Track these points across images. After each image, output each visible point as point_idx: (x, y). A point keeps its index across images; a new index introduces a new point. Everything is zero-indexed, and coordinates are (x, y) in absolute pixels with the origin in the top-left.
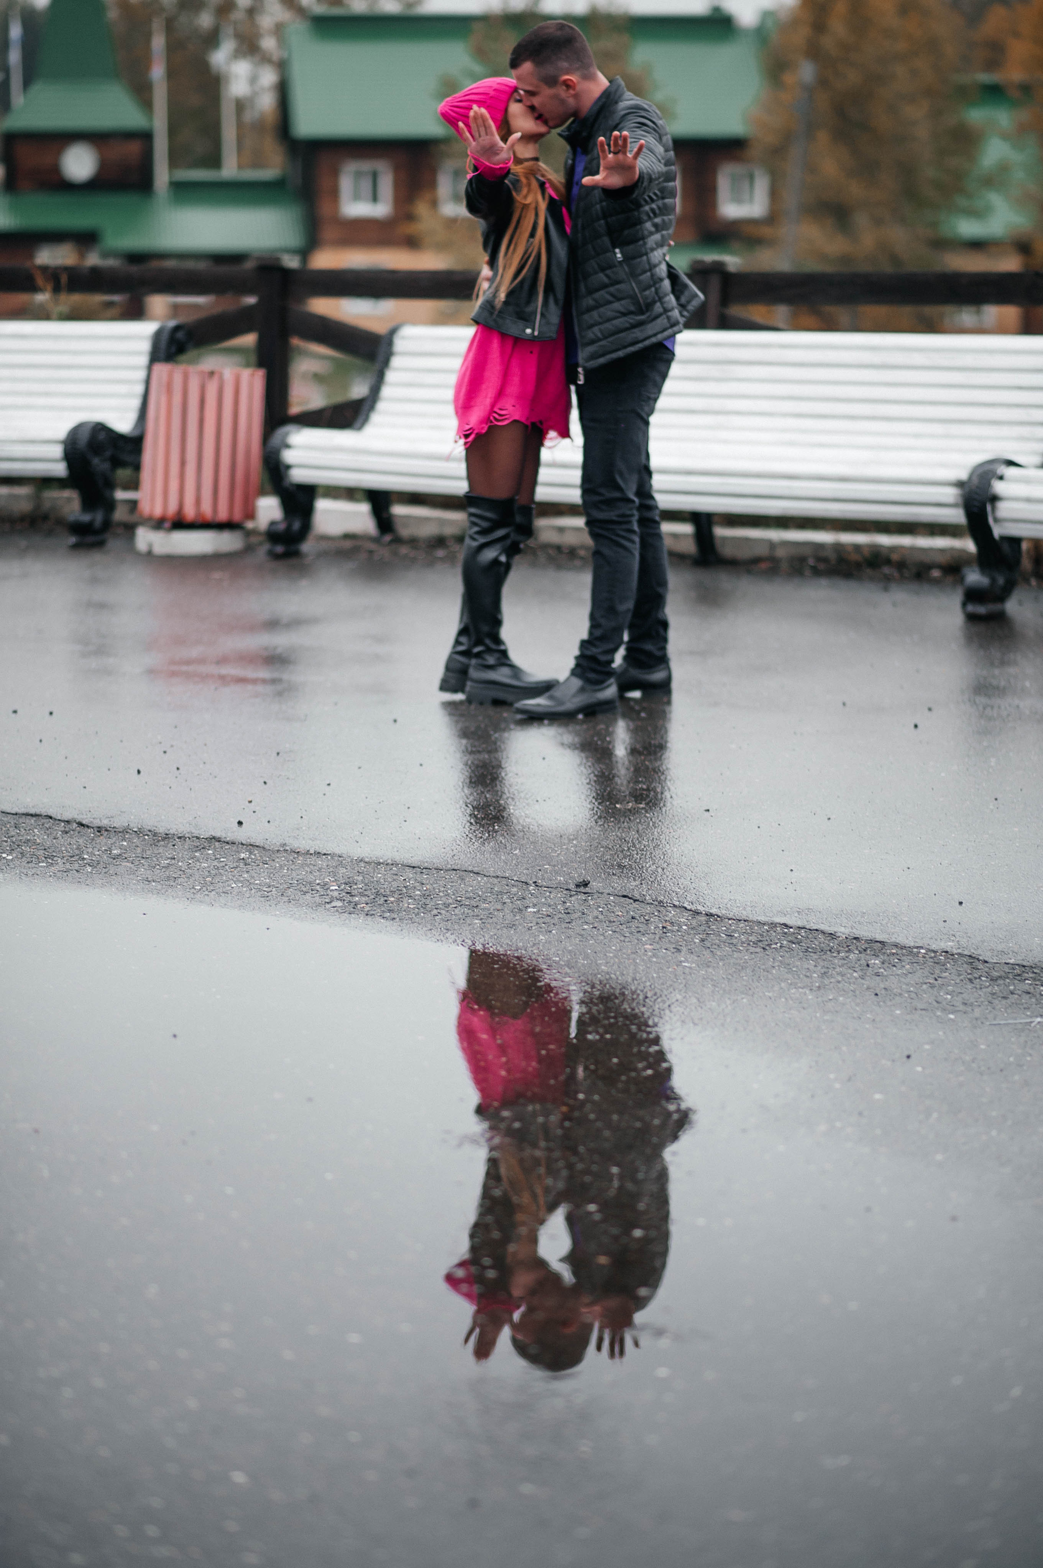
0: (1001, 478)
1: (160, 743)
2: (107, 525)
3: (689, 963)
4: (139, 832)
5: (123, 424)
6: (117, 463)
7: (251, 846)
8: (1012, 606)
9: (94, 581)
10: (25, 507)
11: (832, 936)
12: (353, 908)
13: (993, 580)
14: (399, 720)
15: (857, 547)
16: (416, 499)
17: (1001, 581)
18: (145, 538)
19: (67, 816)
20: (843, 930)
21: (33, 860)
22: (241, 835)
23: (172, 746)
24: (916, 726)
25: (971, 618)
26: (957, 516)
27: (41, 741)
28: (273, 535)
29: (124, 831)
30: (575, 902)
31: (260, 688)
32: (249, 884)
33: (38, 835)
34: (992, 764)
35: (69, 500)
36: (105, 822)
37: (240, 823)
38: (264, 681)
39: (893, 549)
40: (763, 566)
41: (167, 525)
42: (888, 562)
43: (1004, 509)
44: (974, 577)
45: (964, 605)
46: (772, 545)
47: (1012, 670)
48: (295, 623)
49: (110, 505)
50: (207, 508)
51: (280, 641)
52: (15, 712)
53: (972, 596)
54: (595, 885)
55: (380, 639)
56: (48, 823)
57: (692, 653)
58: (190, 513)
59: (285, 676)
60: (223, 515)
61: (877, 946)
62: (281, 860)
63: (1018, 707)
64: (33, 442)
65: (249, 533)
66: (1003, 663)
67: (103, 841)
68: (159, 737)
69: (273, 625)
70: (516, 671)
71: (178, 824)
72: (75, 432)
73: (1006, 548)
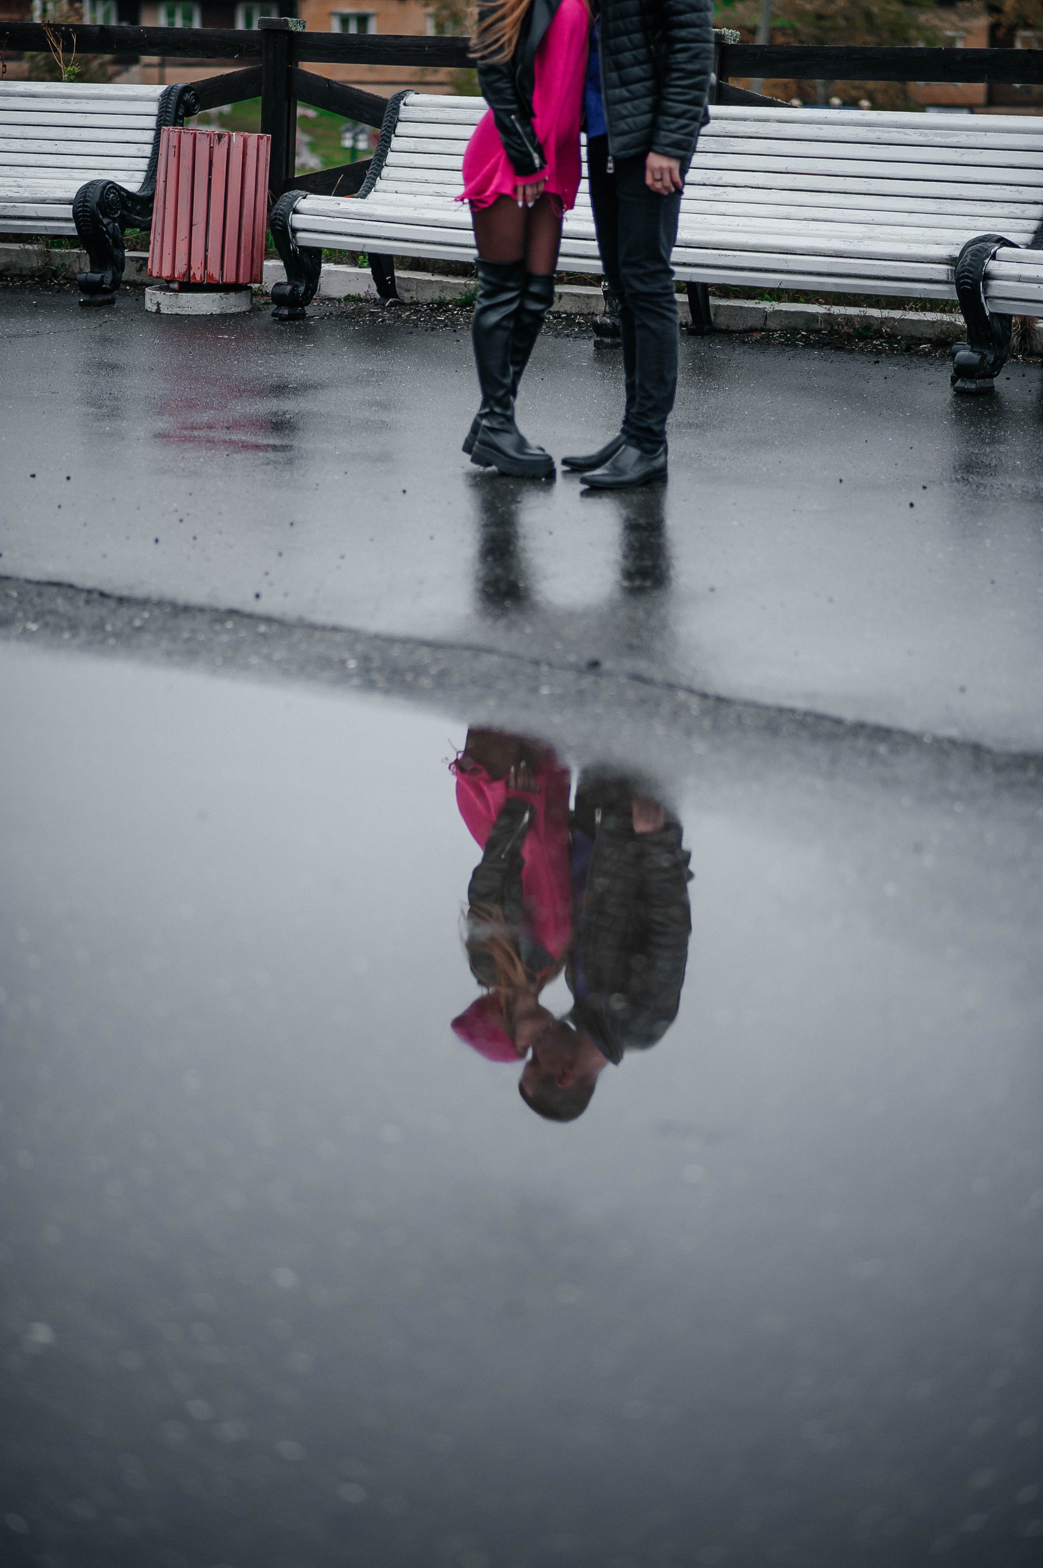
0: (994, 257)
1: (176, 511)
2: (116, 283)
3: (700, 747)
4: (160, 603)
5: (133, 184)
6: (126, 223)
7: (268, 620)
8: (999, 382)
9: (105, 340)
10: (36, 263)
11: (838, 722)
12: (369, 685)
13: (984, 357)
14: (408, 491)
15: (848, 319)
16: (418, 264)
17: (991, 358)
18: (153, 298)
19: (89, 584)
20: (849, 715)
21: (58, 629)
22: (260, 607)
23: (188, 514)
24: (912, 505)
25: (961, 394)
26: (948, 292)
27: (59, 507)
28: (278, 298)
29: (144, 603)
30: (587, 682)
31: (271, 455)
32: (268, 658)
33: (61, 604)
34: (988, 545)
35: (79, 256)
36: (126, 592)
37: (258, 596)
38: (275, 448)
39: (884, 321)
40: (757, 336)
41: (175, 286)
42: (879, 335)
43: (996, 288)
44: (964, 353)
45: (954, 380)
46: (766, 315)
47: (1002, 448)
48: (304, 388)
49: (120, 265)
50: (214, 269)
51: (288, 406)
52: (33, 476)
53: (962, 371)
54: (607, 665)
55: (384, 406)
56: (71, 593)
57: (690, 425)
58: (197, 273)
59: (295, 443)
60: (230, 277)
61: (882, 733)
62: (298, 634)
63: (1010, 486)
64: (43, 201)
65: (254, 294)
66: (993, 441)
67: (125, 612)
68: (175, 505)
69: (280, 389)
70: (522, 443)
71: (197, 595)
72: (85, 191)
73: (996, 325)
